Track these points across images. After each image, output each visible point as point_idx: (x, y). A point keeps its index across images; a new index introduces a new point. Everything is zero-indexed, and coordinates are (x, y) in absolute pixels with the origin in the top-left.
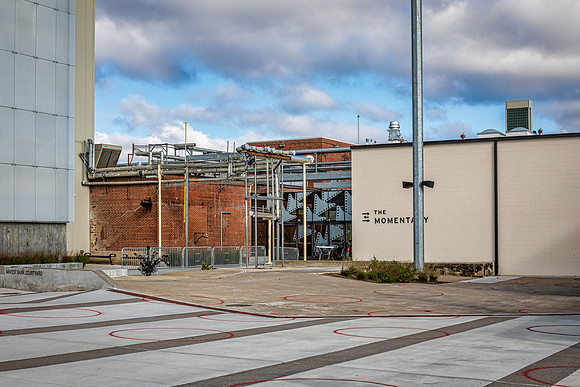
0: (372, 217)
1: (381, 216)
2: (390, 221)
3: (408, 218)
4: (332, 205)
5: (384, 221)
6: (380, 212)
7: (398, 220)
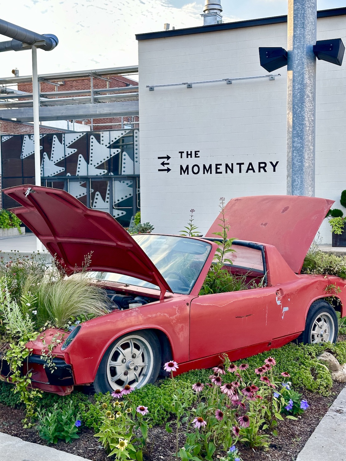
0: (175, 163)
1: (191, 162)
2: (207, 169)
3: (240, 164)
4: (115, 151)
5: (195, 170)
6: (189, 155)
7: (222, 168)
